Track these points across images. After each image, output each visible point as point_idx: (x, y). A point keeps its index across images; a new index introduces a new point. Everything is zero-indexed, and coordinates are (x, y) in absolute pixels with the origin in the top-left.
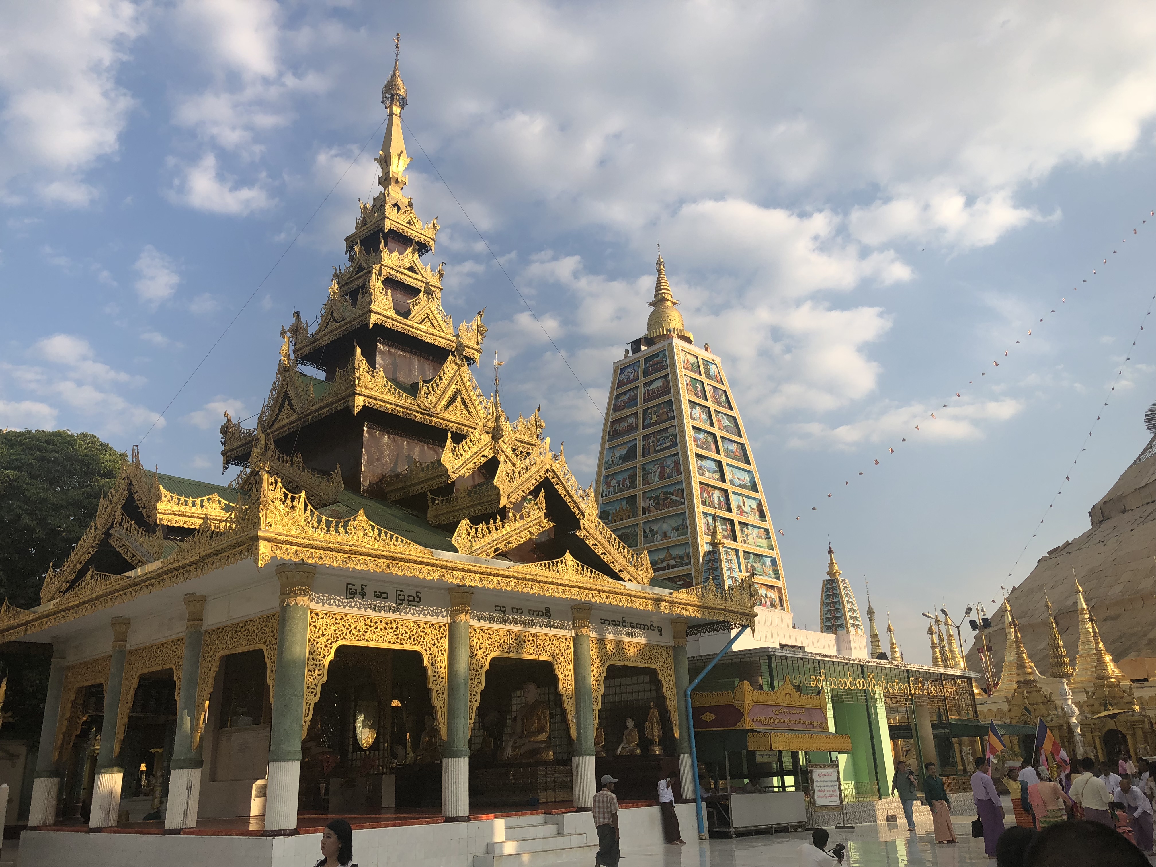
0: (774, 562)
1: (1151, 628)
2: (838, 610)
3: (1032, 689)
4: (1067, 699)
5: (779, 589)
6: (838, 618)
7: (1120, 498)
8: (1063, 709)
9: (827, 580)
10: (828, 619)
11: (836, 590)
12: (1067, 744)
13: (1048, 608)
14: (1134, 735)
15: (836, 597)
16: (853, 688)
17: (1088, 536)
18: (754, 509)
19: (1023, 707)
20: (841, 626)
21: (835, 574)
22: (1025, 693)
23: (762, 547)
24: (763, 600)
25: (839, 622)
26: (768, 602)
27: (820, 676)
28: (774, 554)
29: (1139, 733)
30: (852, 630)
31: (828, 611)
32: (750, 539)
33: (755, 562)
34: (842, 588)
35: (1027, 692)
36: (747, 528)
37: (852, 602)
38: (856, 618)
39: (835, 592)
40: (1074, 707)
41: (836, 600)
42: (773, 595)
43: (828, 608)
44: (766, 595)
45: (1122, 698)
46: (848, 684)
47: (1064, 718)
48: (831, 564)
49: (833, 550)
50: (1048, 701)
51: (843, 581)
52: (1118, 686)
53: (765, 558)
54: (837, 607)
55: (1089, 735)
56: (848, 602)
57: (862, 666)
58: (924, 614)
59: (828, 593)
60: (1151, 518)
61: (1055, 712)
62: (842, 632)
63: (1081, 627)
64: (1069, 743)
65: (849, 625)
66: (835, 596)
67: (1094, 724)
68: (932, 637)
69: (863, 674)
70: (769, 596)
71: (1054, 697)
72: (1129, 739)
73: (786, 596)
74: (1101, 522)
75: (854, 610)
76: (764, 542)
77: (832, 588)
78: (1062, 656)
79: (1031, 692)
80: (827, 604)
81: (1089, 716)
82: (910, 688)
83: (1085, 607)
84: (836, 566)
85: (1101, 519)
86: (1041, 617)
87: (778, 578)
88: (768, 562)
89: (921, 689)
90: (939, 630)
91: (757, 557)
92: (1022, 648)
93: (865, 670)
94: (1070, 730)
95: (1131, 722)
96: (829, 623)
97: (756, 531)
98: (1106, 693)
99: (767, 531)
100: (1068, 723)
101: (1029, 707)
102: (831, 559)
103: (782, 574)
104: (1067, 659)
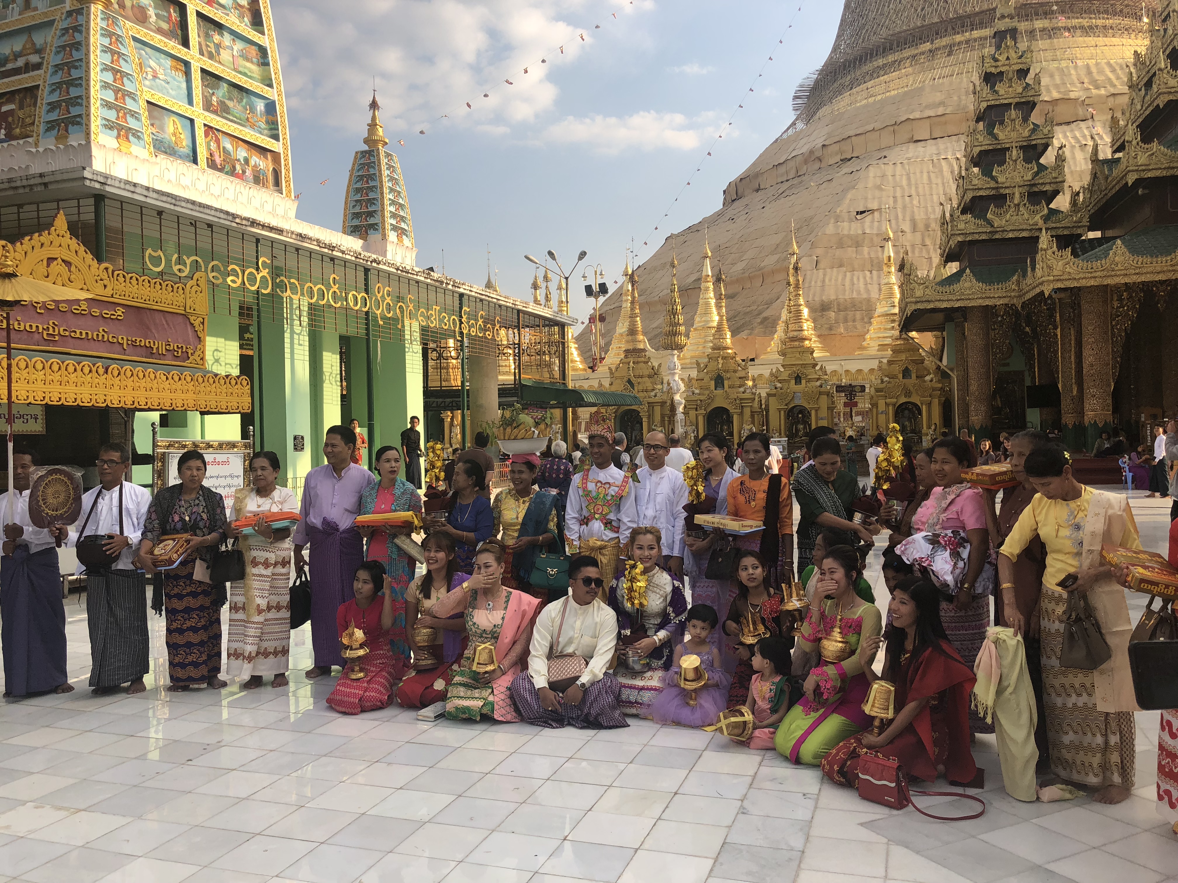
0: (271, 107)
1: (766, 306)
2: (371, 202)
3: (640, 360)
4: (674, 374)
5: (276, 156)
6: (371, 214)
7: (757, 175)
8: (669, 384)
9: (362, 152)
10: (356, 215)
11: (374, 168)
12: (666, 422)
13: (674, 267)
14: (741, 414)
15: (373, 180)
16: (338, 305)
17: (719, 215)
18: (242, 7)
19: (626, 379)
20: (373, 227)
21: (376, 142)
22: (631, 364)
23: (250, 77)
24: (238, 167)
25: (372, 221)
26: (248, 172)
27: (258, 269)
28: (271, 94)
29: (747, 412)
30: (392, 236)
31: (357, 201)
32: (225, 55)
33: (230, 99)
34: (384, 167)
35: (634, 363)
36: (222, 35)
37: (399, 192)
38: (403, 219)
39: (372, 171)
40: (680, 382)
41: (372, 184)
42: (264, 164)
43: (358, 197)
44: (247, 161)
45: (735, 371)
46: (329, 297)
47: (668, 393)
48: (373, 126)
49: (379, 103)
50: (655, 374)
51: (388, 155)
52: (733, 358)
53: (253, 98)
54: (372, 195)
55: (693, 413)
56: (392, 190)
57: (367, 270)
58: (527, 257)
59: (360, 173)
60: (784, 194)
61: (659, 387)
62: (374, 237)
63: (701, 296)
64: (669, 423)
65: (388, 227)
66: (371, 177)
67: (701, 401)
68: (536, 293)
69: (366, 285)
70: (252, 162)
71: (662, 369)
72: (736, 418)
73: (288, 170)
74: (733, 201)
75: (401, 206)
76: (254, 69)
77: (368, 165)
78: (678, 324)
79: (638, 363)
80: (358, 190)
81: (697, 391)
82: (461, 323)
83: (710, 273)
84: (380, 130)
85: (735, 197)
86: (660, 295)
87: (276, 137)
88: (260, 106)
89: (480, 328)
90: (547, 287)
91: (235, 92)
92: (637, 311)
93: (372, 277)
94: (673, 408)
95: (741, 399)
96: (356, 222)
97: (239, 46)
98: (720, 366)
99: (263, 51)
100: (672, 400)
101: (633, 380)
102: (374, 118)
103: (284, 130)
104: (682, 329)
